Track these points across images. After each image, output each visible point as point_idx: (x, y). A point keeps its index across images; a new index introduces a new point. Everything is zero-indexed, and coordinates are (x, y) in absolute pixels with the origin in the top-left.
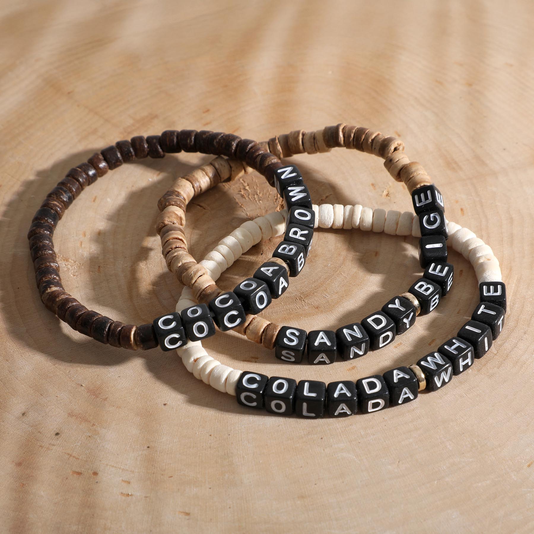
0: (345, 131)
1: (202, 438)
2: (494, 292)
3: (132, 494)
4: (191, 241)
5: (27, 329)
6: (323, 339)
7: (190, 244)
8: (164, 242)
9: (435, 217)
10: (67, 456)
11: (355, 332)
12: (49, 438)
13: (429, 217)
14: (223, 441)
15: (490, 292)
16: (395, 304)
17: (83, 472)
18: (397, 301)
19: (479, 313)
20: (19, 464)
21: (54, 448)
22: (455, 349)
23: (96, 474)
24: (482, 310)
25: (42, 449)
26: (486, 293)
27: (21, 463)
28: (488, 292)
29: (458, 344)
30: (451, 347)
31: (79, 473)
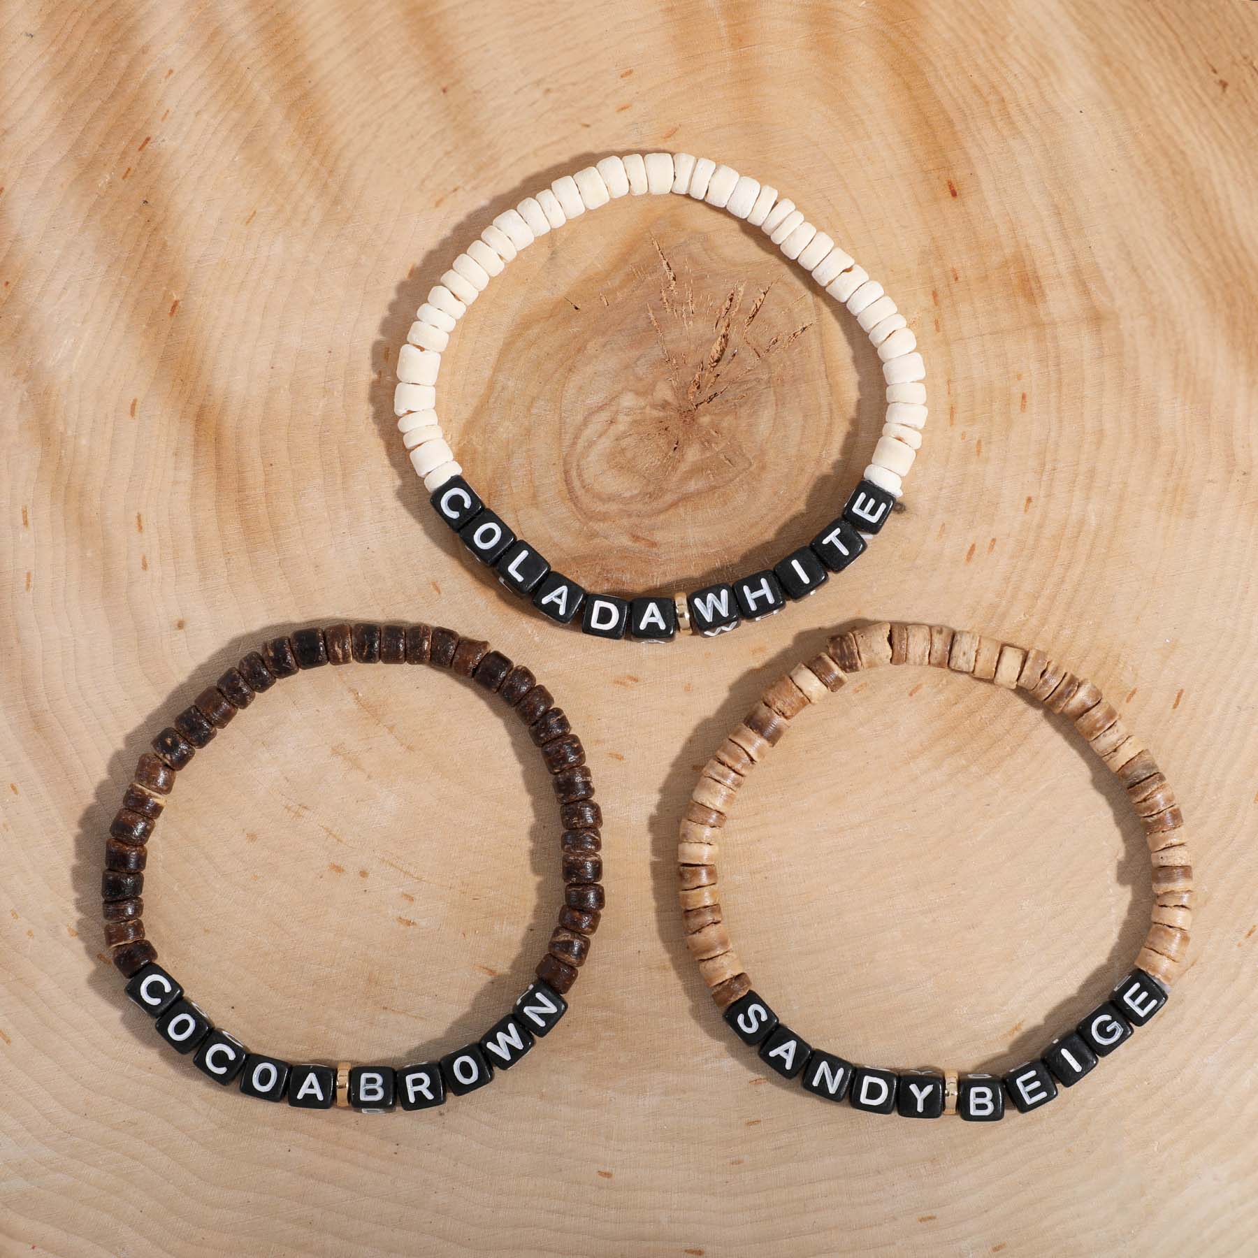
3: (415, 921)
10: (324, 834)
17: (345, 868)
19: (825, 542)
20: (252, 837)
21: (306, 813)
22: (756, 600)
23: (364, 874)
24: (832, 537)
25: (288, 812)
26: (857, 508)
27: (255, 835)
28: (862, 507)
29: (765, 590)
30: (752, 592)
31: (339, 869)
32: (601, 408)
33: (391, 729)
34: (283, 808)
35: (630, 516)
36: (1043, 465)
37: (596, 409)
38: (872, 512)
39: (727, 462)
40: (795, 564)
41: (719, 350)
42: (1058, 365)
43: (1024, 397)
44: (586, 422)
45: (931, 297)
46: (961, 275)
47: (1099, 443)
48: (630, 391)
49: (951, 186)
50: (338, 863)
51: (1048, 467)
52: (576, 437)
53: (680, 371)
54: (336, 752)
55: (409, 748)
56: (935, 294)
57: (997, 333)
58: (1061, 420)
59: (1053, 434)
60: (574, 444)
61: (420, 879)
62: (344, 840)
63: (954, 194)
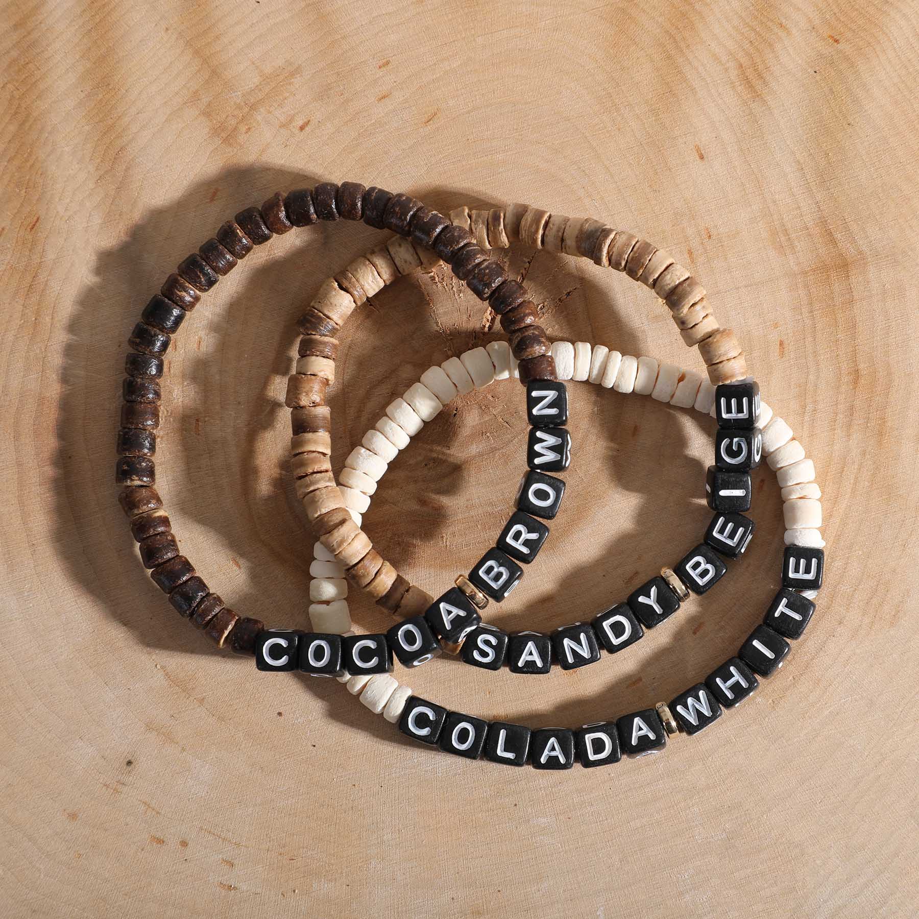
0: (613, 253)
1: (341, 789)
2: (805, 573)
3: (236, 886)
4: (345, 377)
5: (84, 547)
6: (532, 655)
7: (343, 383)
8: (293, 453)
9: (739, 446)
10: (143, 808)
11: (582, 646)
12: (117, 770)
13: (731, 444)
14: (371, 798)
15: (799, 573)
16: (649, 597)
17: (165, 839)
18: (653, 591)
19: (777, 614)
20: (73, 816)
21: (125, 789)
22: (731, 688)
23: (184, 844)
24: (782, 608)
25: (107, 790)
26: (792, 573)
27: (75, 815)
28: (797, 570)
29: (737, 677)
30: (725, 682)
31: (161, 841)
32: (381, 382)
33: (202, 701)
34: (102, 785)
35: (416, 482)
36: (804, 407)
37: (377, 382)
38: (807, 571)
39: (505, 424)
40: (756, 643)
41: (490, 319)
42: (812, 312)
43: (781, 344)
44: (368, 395)
45: (686, 256)
46: (714, 232)
47: (856, 381)
48: (409, 363)
49: (698, 150)
50: (159, 835)
51: (810, 407)
52: (360, 411)
53: (454, 341)
54: (149, 727)
55: (221, 719)
56: (690, 253)
57: (751, 285)
58: (817, 364)
59: (811, 377)
60: (359, 417)
61: (238, 845)
62: (163, 812)
63: (702, 157)
